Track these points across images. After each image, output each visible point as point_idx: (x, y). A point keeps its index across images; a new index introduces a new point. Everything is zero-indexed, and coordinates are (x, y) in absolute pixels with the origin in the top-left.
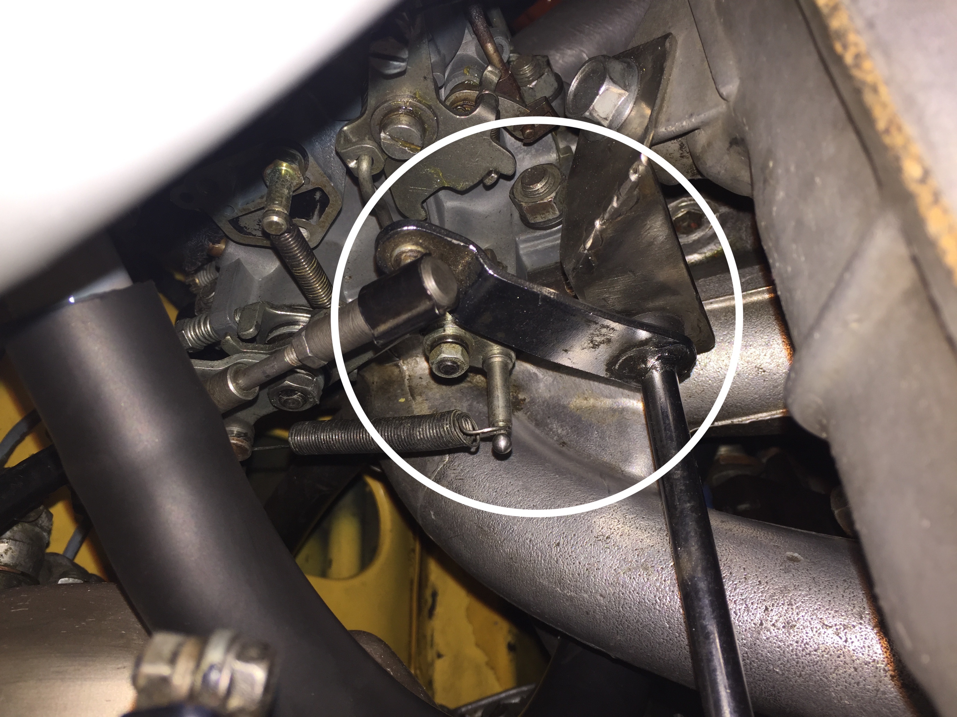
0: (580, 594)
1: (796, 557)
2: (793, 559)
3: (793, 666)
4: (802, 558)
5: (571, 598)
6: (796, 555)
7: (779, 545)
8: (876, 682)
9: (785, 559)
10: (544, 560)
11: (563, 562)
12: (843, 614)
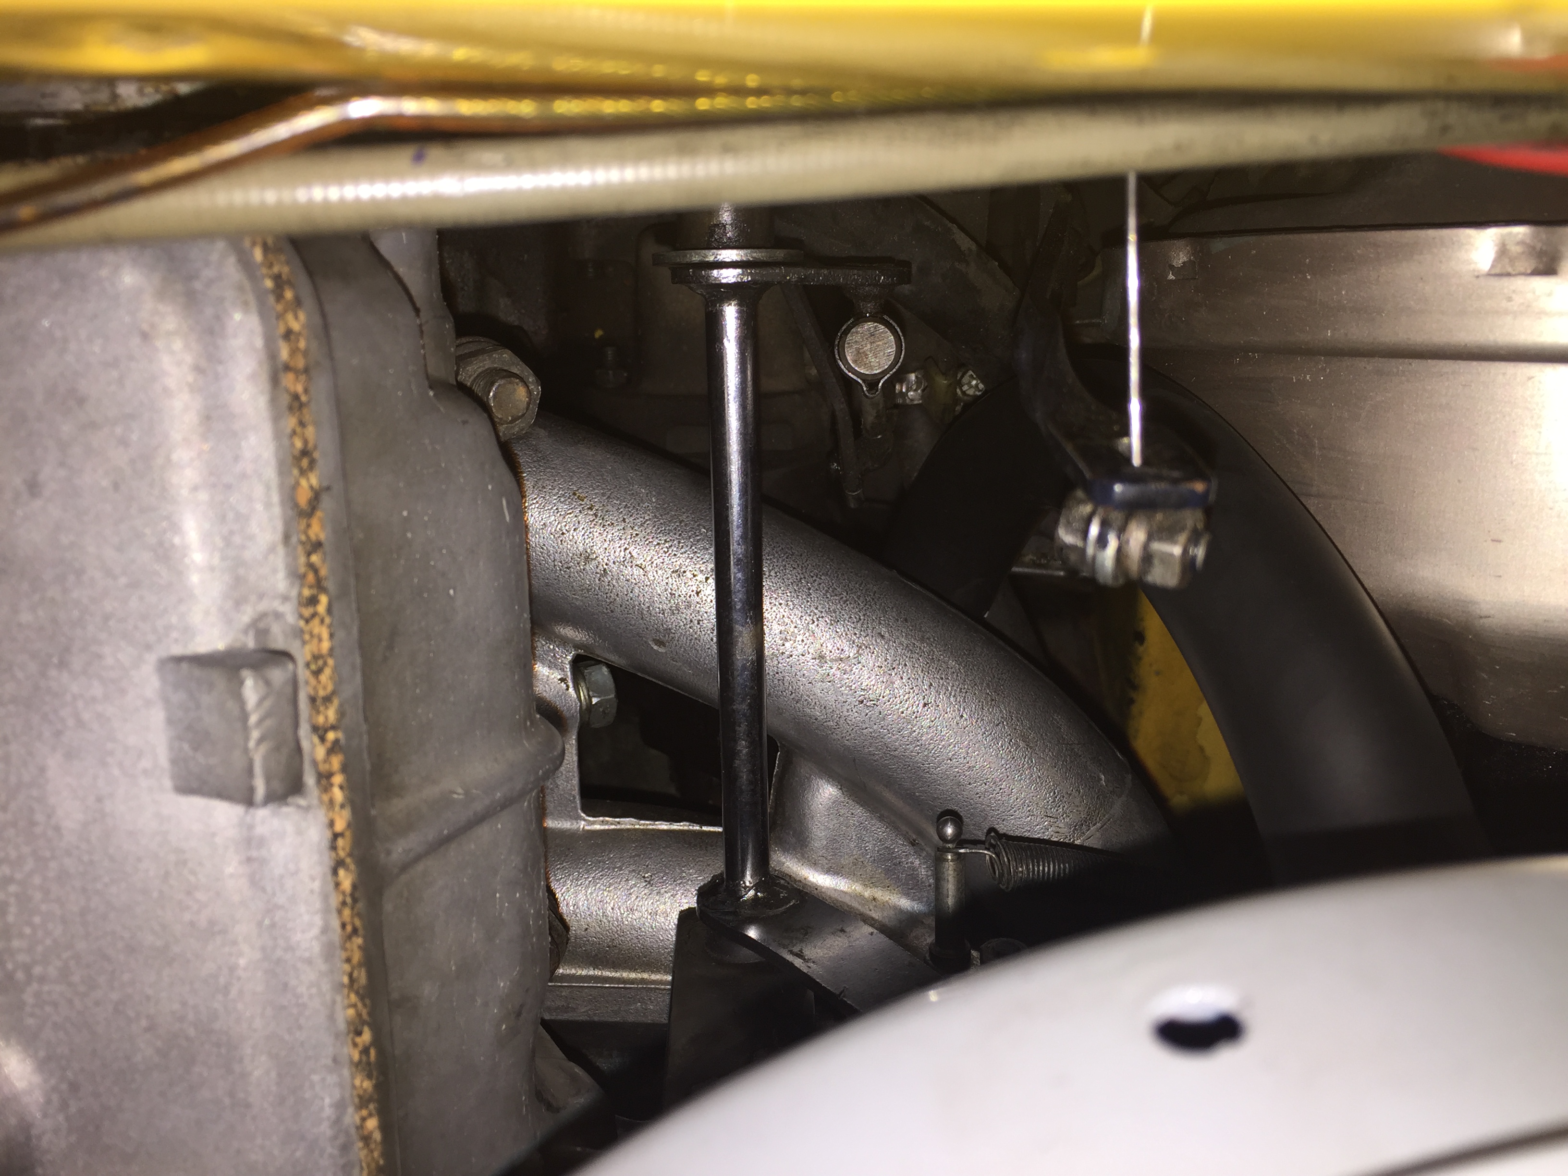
0: (909, 642)
1: (656, 645)
2: (660, 643)
3: (686, 532)
4: (650, 643)
5: (922, 640)
6: (655, 647)
7: (672, 662)
8: (608, 505)
9: (667, 644)
10: (948, 690)
11: (923, 682)
12: (622, 577)
